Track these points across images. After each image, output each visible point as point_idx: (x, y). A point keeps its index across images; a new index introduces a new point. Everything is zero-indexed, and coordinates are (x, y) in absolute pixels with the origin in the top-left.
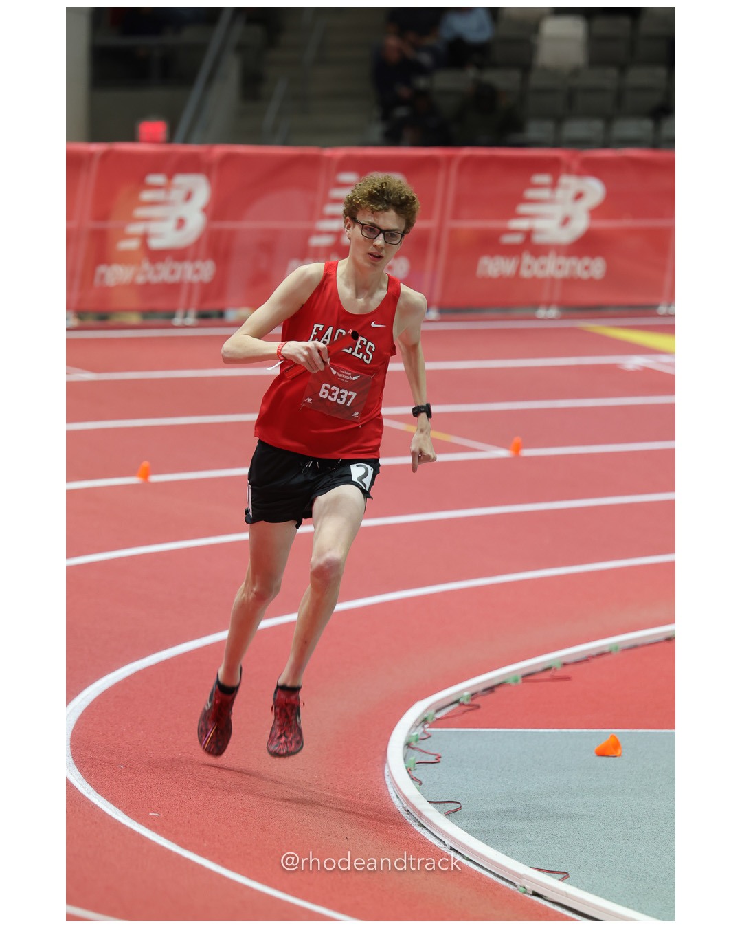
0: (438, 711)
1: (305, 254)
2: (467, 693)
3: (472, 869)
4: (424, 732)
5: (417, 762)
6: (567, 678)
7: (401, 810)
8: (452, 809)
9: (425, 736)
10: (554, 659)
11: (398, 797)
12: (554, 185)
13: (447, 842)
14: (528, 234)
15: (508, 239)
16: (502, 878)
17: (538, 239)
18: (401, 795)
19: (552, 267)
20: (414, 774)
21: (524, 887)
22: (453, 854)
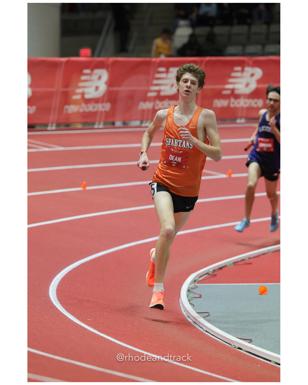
0: (200, 277)
1: (145, 99)
2: (211, 270)
3: (214, 339)
4: (195, 286)
5: (193, 297)
6: (250, 264)
7: (186, 316)
8: (206, 315)
9: (195, 287)
10: (245, 256)
11: (185, 311)
12: (243, 71)
13: (204, 329)
14: (233, 90)
15: (225, 92)
16: (226, 342)
17: (236, 92)
18: (186, 310)
19: (242, 103)
20: (191, 302)
21: (235, 346)
22: (207, 333)
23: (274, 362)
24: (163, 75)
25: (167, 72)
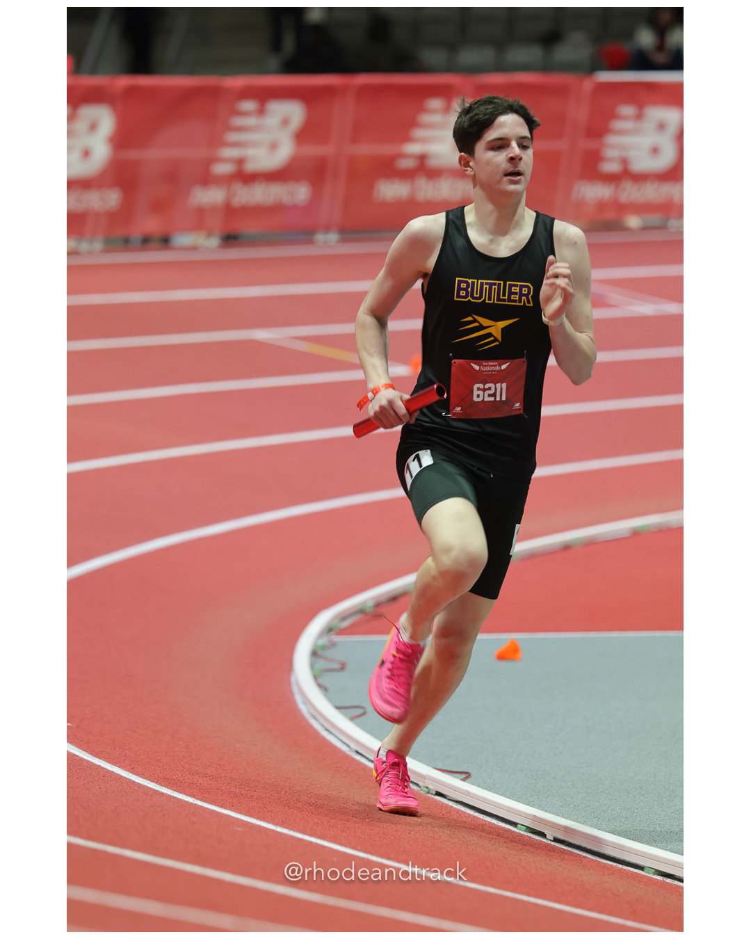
0: (343, 620)
1: (207, 180)
2: (371, 604)
4: (330, 641)
5: (324, 669)
7: (307, 716)
8: (357, 713)
9: (331, 644)
11: (305, 703)
12: (448, 110)
13: (352, 745)
14: (422, 158)
15: (402, 164)
17: (433, 163)
18: (307, 701)
19: (446, 190)
20: (321, 681)
21: (427, 788)
22: (358, 757)
23: (525, 828)
24: (251, 121)
25: (261, 112)
